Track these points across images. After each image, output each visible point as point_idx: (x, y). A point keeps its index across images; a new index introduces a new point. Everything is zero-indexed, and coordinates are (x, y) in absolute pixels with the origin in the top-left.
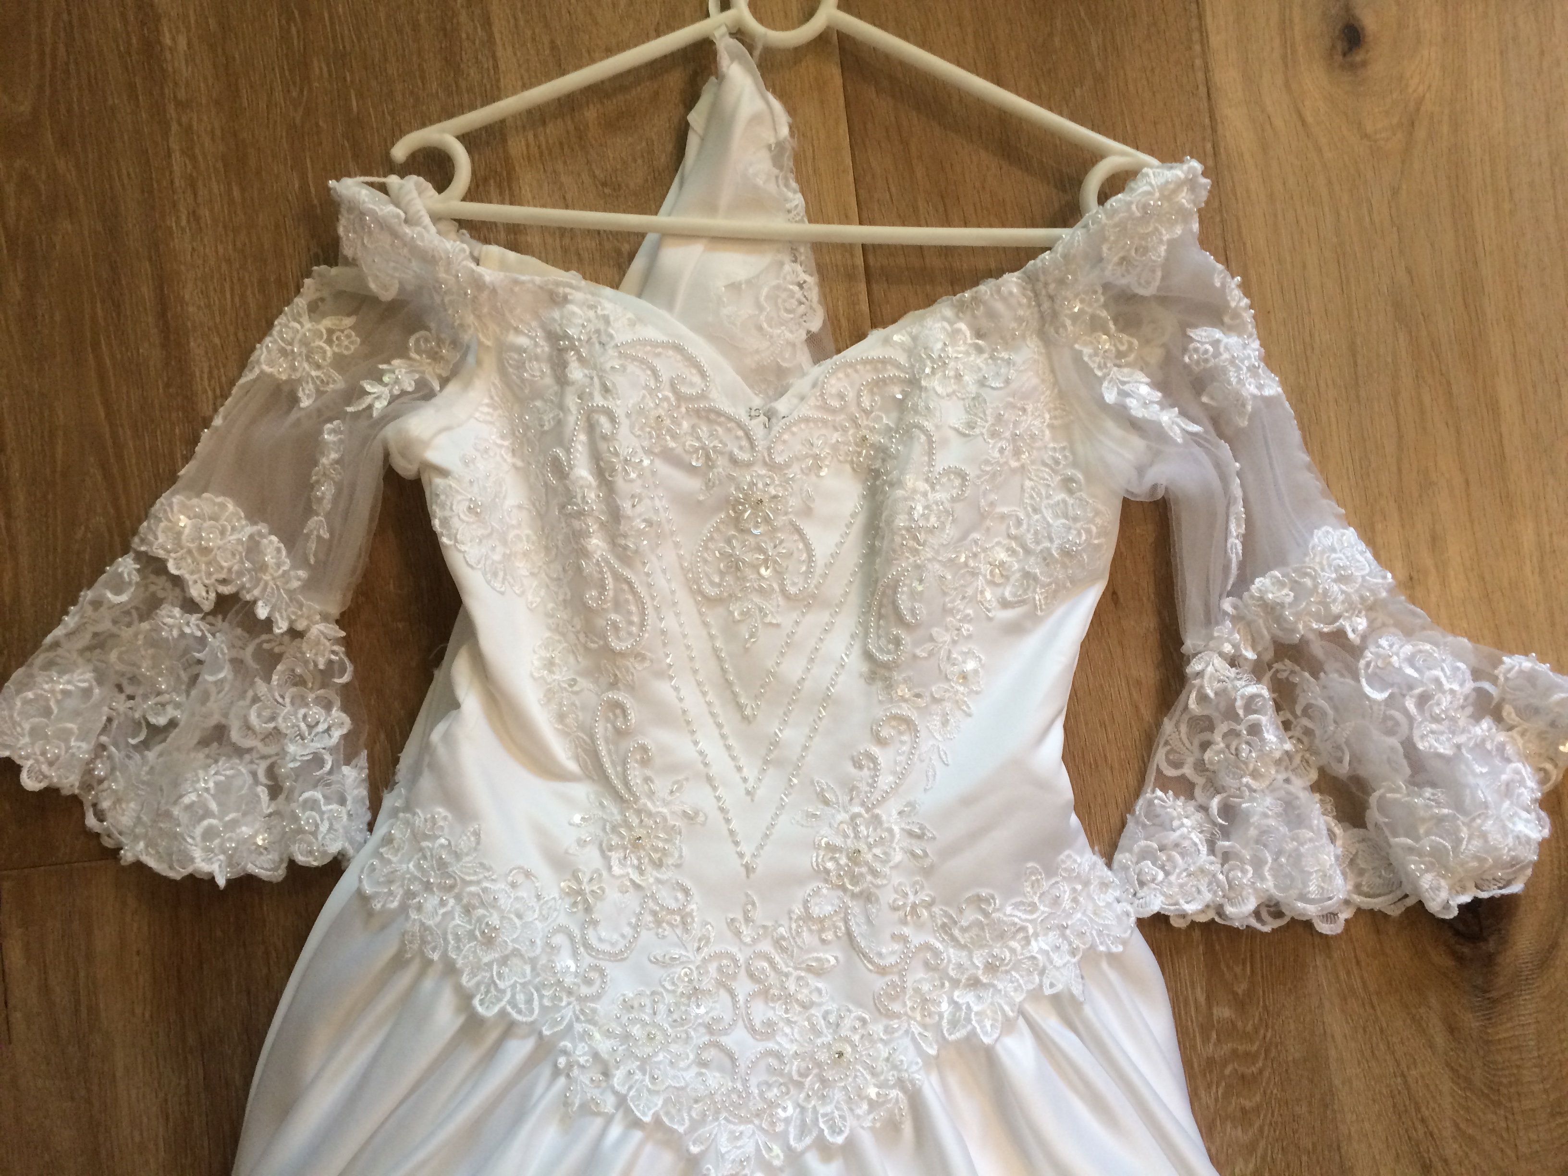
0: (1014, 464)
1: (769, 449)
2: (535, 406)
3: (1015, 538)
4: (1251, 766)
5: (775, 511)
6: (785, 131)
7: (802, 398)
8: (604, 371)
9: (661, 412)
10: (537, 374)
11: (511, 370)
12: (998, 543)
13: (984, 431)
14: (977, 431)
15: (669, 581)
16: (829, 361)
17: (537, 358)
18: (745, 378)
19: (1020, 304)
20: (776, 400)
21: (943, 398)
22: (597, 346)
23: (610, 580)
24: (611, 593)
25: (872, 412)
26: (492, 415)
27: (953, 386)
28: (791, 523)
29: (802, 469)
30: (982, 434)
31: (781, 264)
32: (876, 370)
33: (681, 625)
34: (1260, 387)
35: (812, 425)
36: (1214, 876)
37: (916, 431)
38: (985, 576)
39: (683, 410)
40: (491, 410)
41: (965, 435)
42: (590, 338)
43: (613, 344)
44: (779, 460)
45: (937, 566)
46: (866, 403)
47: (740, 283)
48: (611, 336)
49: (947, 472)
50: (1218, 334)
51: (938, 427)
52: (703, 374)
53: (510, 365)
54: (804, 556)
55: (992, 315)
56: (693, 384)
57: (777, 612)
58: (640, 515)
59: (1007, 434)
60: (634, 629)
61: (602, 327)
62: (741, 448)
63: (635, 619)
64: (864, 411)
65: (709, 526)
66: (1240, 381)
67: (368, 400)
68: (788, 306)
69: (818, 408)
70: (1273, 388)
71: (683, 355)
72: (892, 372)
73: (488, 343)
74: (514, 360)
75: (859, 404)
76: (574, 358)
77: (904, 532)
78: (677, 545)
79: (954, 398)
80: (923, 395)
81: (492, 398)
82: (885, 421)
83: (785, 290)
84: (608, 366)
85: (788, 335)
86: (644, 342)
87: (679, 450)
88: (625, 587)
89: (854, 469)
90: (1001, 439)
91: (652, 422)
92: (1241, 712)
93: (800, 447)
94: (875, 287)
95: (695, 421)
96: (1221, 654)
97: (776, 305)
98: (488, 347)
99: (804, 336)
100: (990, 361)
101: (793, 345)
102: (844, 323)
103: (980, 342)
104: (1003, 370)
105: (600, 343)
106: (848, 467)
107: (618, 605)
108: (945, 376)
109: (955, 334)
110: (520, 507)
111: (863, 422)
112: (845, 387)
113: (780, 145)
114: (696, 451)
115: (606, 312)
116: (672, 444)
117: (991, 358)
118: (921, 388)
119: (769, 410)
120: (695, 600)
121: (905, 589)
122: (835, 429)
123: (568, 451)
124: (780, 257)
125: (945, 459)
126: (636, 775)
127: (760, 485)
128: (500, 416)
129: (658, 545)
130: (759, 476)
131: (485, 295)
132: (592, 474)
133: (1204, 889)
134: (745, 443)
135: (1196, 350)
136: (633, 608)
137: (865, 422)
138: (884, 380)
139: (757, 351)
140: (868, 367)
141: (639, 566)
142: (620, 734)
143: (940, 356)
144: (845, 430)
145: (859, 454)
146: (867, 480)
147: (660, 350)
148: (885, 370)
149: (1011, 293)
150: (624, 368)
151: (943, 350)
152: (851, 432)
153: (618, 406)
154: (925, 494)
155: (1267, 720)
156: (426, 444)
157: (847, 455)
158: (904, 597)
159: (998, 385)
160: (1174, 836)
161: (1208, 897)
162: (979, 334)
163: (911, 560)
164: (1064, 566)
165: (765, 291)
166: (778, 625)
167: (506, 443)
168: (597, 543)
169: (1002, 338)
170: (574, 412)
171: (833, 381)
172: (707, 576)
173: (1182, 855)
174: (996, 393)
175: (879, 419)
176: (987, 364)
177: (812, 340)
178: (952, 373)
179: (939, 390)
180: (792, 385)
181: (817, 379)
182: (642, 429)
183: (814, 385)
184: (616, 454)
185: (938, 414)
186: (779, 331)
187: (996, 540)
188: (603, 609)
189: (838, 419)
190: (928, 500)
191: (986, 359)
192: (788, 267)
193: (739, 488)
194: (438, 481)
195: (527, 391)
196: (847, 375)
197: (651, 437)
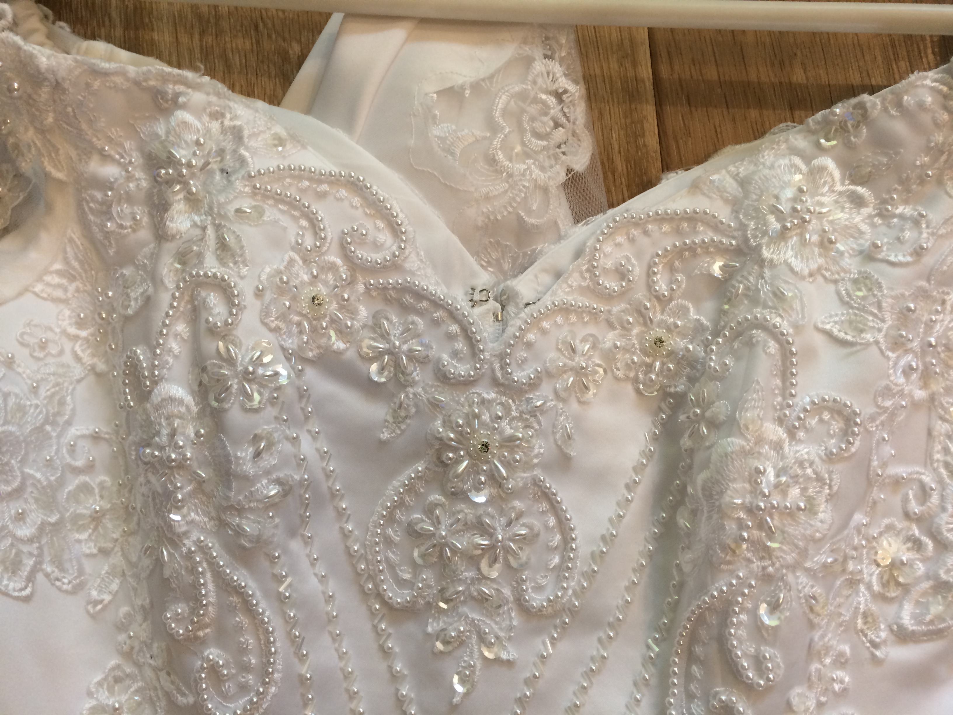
0: (920, 394)
1: (503, 356)
2: (123, 275)
3: (919, 520)
5: (511, 463)
7: (558, 275)
8: (224, 217)
9: (322, 290)
10: (128, 223)
11: (91, 217)
12: (890, 528)
13: (880, 337)
14: (868, 337)
15: (323, 579)
16: (600, 217)
17: (129, 198)
18: (465, 240)
19: (937, 125)
20: (515, 276)
21: (803, 278)
22: (218, 177)
23: (211, 586)
24: (211, 612)
25: (671, 300)
26: (66, 290)
28: (536, 483)
29: (556, 392)
30: (877, 343)
31: (529, 61)
32: (678, 232)
33: (342, 656)
35: (573, 318)
37: (758, 334)
38: (869, 587)
39: (361, 288)
40: (64, 281)
41: (844, 343)
42: (207, 164)
43: (243, 172)
44: (518, 375)
45: (803, 579)
46: (662, 285)
47: (462, 88)
48: (243, 162)
49: (818, 407)
51: (798, 328)
52: (396, 230)
53: (90, 209)
54: (557, 540)
55: (884, 143)
56: (378, 245)
57: (510, 639)
58: (267, 473)
59: (915, 344)
60: (250, 679)
61: (229, 146)
62: (455, 354)
63: (253, 660)
64: (659, 298)
65: (396, 483)
68: (537, 125)
69: (583, 290)
71: (365, 199)
72: (706, 235)
73: (60, 175)
74: (97, 202)
75: (650, 286)
76: (181, 196)
77: (742, 515)
78: (340, 514)
79: (820, 279)
80: (767, 273)
81: (66, 261)
82: (693, 315)
83: (536, 100)
84: (231, 209)
85: (536, 172)
86: (298, 173)
87: (351, 354)
88: (237, 602)
89: (638, 391)
90: (907, 351)
91: (305, 306)
93: (553, 354)
94: (668, 109)
95: (380, 306)
97: (520, 124)
98: (60, 182)
99: (562, 177)
100: (878, 221)
101: (545, 190)
102: (620, 164)
103: (860, 190)
104: (907, 234)
105: (222, 171)
106: (629, 388)
107: (222, 634)
108: (804, 243)
109: (815, 175)
110: (96, 437)
111: (657, 315)
112: (628, 259)
114: (379, 356)
115: (238, 123)
116: (339, 345)
117: (880, 215)
118: (761, 262)
119: (503, 293)
120: (369, 608)
121: (743, 617)
122: (611, 326)
124: (527, 50)
125: (814, 385)
127: (486, 417)
128: (78, 290)
129: (304, 521)
130: (483, 402)
131: (44, 93)
132: (193, 393)
134: (460, 345)
136: (249, 641)
137: (659, 317)
138: (692, 249)
139: (487, 198)
140: (666, 228)
141: (265, 563)
143: (795, 210)
144: (626, 327)
145: (650, 367)
146: (661, 410)
147: (325, 187)
148: (694, 231)
149: (921, 106)
150: (259, 211)
151: (795, 200)
152: (637, 330)
153: (242, 278)
154: (778, 446)
157: (628, 367)
158: (742, 632)
159: (901, 258)
162: (856, 176)
163: (757, 565)
165: (502, 101)
166: (509, 663)
167: (84, 334)
168: (190, 519)
169: (901, 182)
170: (171, 286)
171: (608, 248)
172: (392, 567)
174: (898, 272)
175: (683, 311)
176: (873, 225)
177: (574, 184)
178: (815, 238)
179: (797, 264)
180: (541, 252)
181: (584, 244)
182: (283, 317)
183: (578, 254)
184: (230, 361)
185: (797, 305)
186: (523, 167)
187: (886, 521)
188: (197, 638)
189: (615, 310)
190: (783, 457)
191: (870, 217)
192: (539, 66)
193: (447, 423)
195: (111, 252)
196: (632, 240)
197: (301, 332)
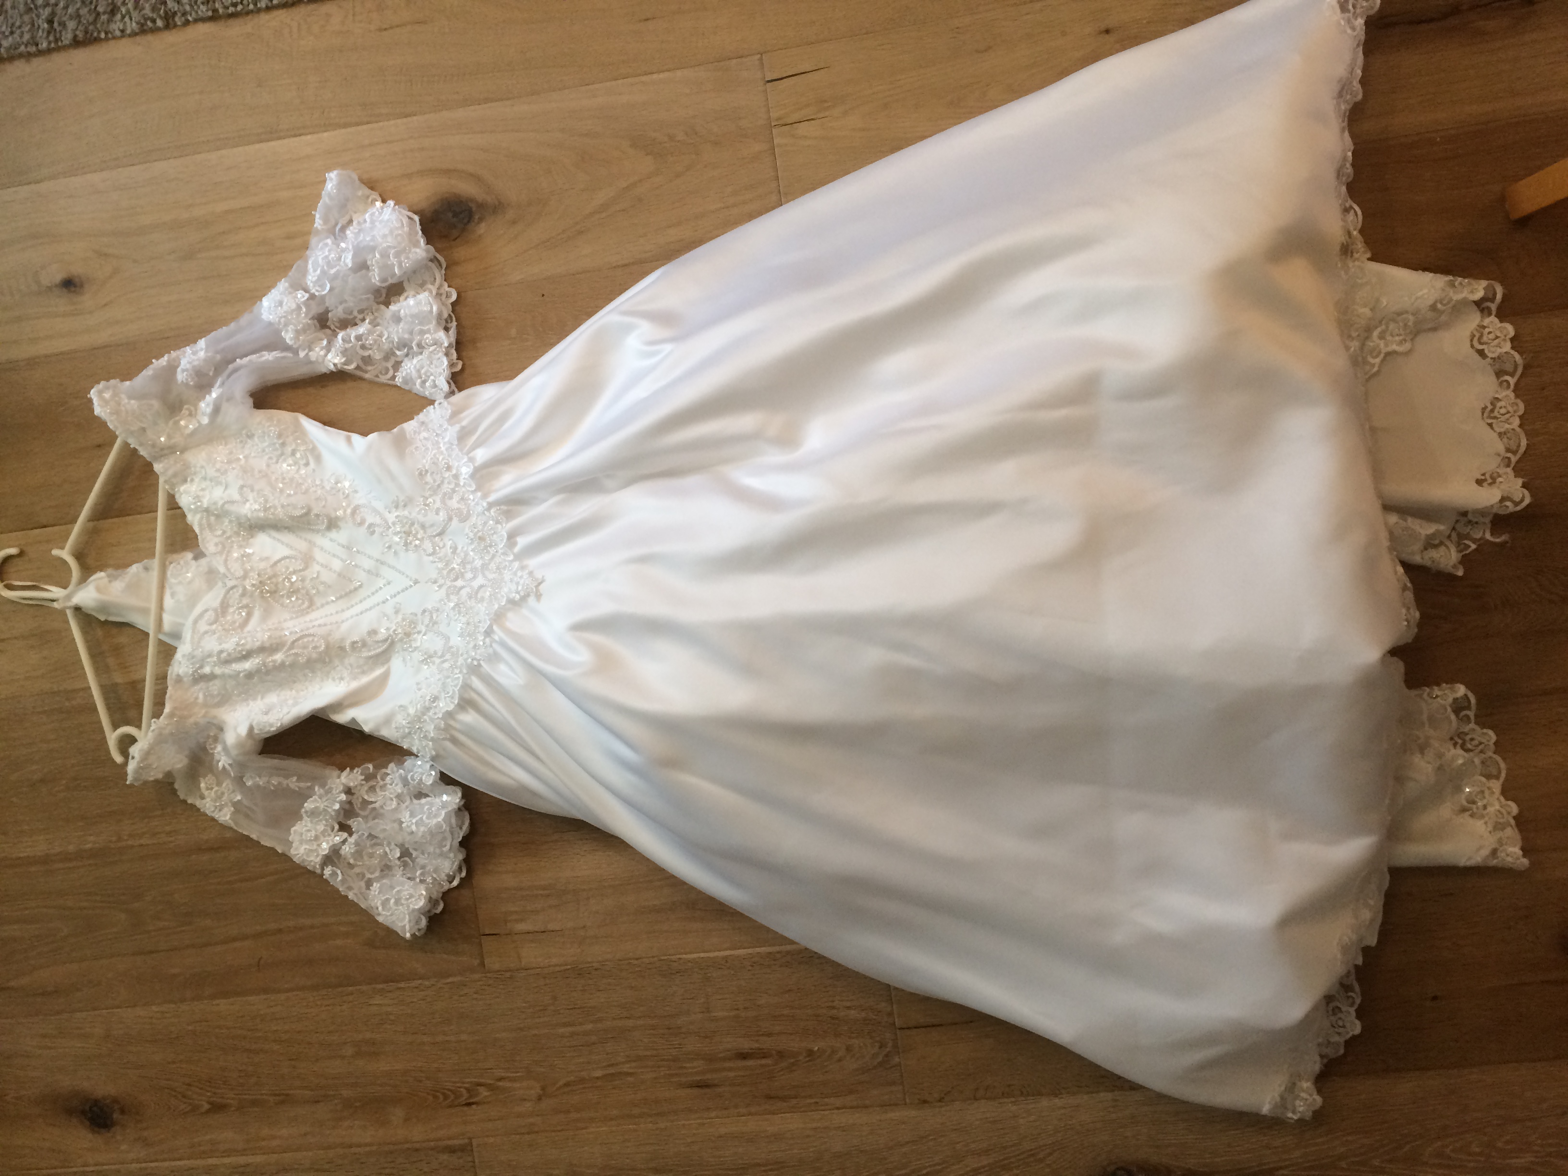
1: (237, 579)
4: (377, 338)
5: (265, 574)
6: (102, 574)
14: (225, 480)
16: (204, 549)
20: (219, 574)
21: (211, 497)
24: (300, 650)
25: (223, 531)
27: (207, 492)
28: (271, 567)
29: (248, 562)
32: (205, 528)
34: (202, 349)
35: (229, 558)
36: (431, 352)
44: (242, 573)
46: (219, 532)
48: (192, 653)
49: (241, 494)
50: (179, 370)
51: (223, 499)
52: (206, 611)
53: (213, 702)
54: (288, 560)
55: (175, 475)
56: (210, 615)
57: (313, 572)
60: (316, 639)
61: (189, 657)
62: (237, 592)
63: (311, 639)
64: (223, 534)
65: (275, 606)
66: (198, 360)
67: (227, 766)
69: (222, 555)
70: (202, 343)
72: (204, 521)
74: (210, 699)
76: (201, 670)
78: (283, 620)
79: (211, 493)
80: (211, 506)
82: (226, 524)
84: (202, 655)
86: (192, 637)
87: (240, 621)
88: (296, 644)
89: (250, 538)
91: (225, 633)
92: (351, 345)
93: (238, 564)
95: (226, 613)
96: (326, 355)
107: (305, 647)
109: (186, 492)
111: (228, 534)
113: (108, 576)
116: (237, 624)
123: (239, 672)
125: (236, 497)
126: (380, 637)
127: (254, 582)
130: (249, 583)
133: (437, 356)
135: (187, 379)
136: (305, 640)
142: (364, 644)
145: (243, 535)
146: (254, 531)
151: (193, 498)
152: (233, 539)
154: (251, 504)
155: (353, 332)
156: (238, 735)
157: (243, 541)
160: (414, 372)
161: (441, 354)
162: (185, 481)
164: (288, 437)
168: (279, 657)
169: (185, 470)
171: (212, 548)
173: (423, 368)
174: (208, 472)
176: (197, 476)
177: (196, 558)
178: (201, 493)
179: (208, 498)
180: (213, 567)
181: (211, 555)
194: (256, 731)
